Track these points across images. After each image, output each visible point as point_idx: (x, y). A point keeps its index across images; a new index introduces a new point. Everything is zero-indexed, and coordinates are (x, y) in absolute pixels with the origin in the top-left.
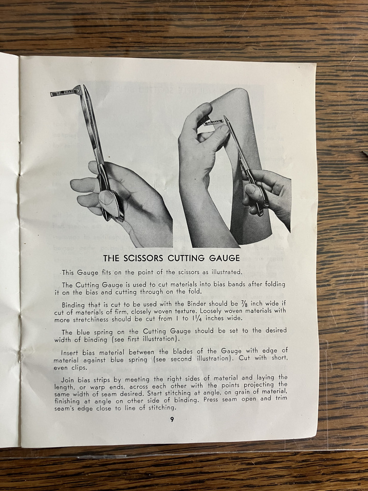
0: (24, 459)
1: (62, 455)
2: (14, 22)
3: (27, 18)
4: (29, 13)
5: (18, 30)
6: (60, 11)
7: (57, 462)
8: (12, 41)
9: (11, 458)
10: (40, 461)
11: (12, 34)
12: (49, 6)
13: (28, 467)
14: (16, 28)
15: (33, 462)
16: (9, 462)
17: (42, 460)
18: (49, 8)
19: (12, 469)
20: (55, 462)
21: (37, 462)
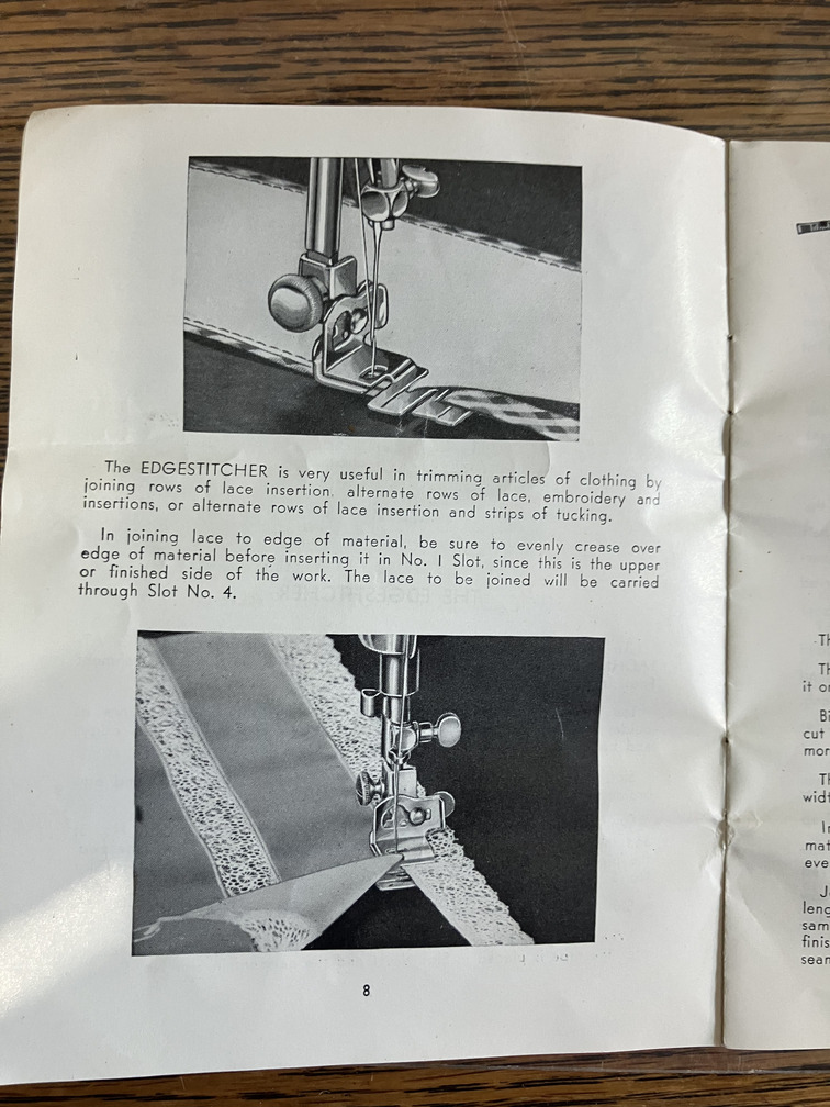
0: (719, 1075)
1: (805, 1067)
2: (706, 62)
3: (737, 55)
4: (740, 41)
5: (716, 81)
6: (808, 40)
7: (792, 1082)
8: (703, 106)
9: (689, 1071)
10: (754, 1080)
11: (702, 91)
12: (784, 28)
13: (726, 1094)
14: (711, 76)
15: (738, 1083)
16: (682, 1080)
17: (759, 1079)
18: (783, 33)
19: (690, 1097)
20: (787, 1082)
21: (748, 1082)
